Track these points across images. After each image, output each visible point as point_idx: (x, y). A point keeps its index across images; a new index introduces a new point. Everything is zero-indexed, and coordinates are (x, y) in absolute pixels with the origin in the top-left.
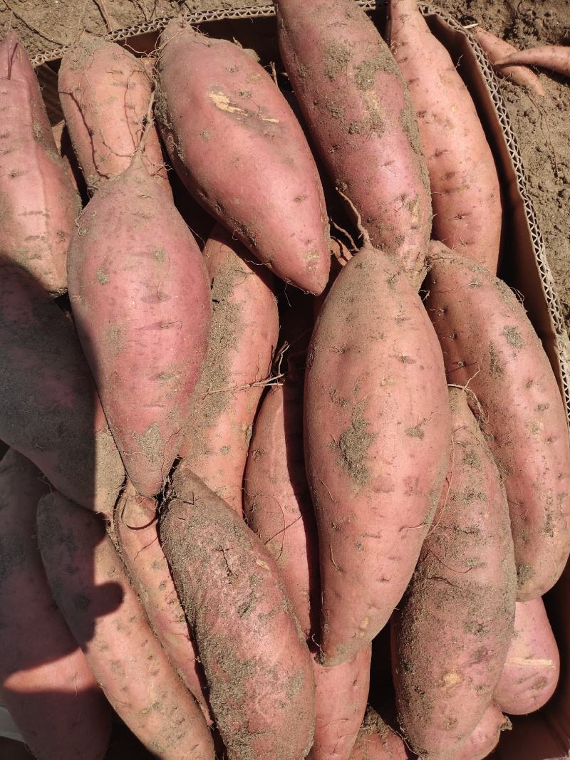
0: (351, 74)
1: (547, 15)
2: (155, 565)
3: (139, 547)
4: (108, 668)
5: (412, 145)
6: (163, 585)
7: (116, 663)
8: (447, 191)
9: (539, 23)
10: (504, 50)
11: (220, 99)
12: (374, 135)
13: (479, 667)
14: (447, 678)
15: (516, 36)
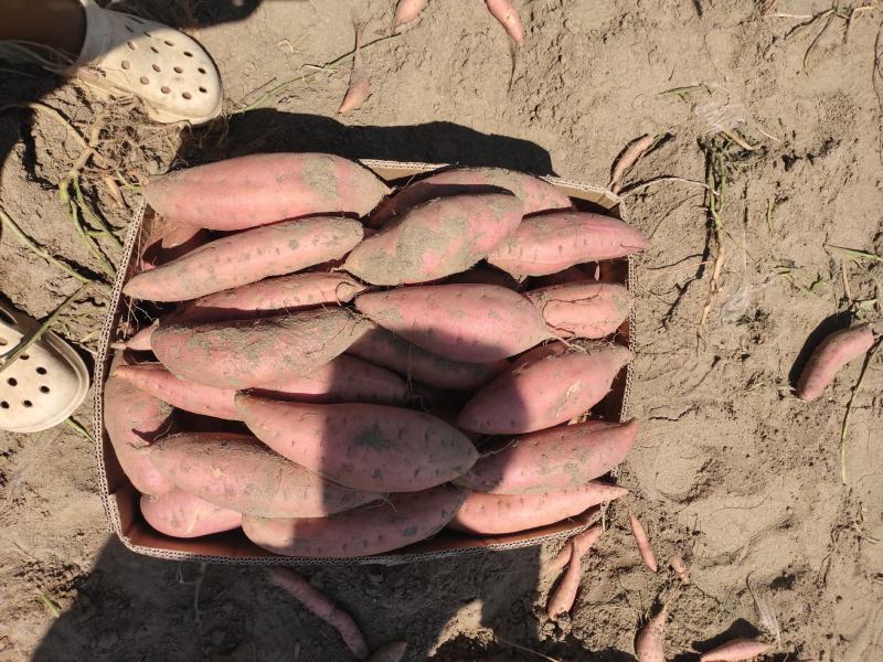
0: (574, 462)
1: (600, 579)
2: (310, 297)
3: (324, 290)
4: (246, 251)
5: (529, 487)
6: (297, 299)
7: (248, 257)
8: (499, 503)
9: (595, 573)
10: (583, 547)
11: (575, 387)
12: (540, 469)
13: (223, 489)
14: (218, 470)
15: (591, 556)
